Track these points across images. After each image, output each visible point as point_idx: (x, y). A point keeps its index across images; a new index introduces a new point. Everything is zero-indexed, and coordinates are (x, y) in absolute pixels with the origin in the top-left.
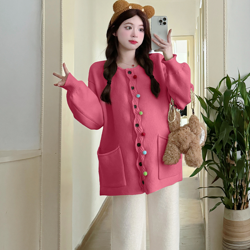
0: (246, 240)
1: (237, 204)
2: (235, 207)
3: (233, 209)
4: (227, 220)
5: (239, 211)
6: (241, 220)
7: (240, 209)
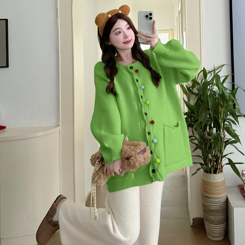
0: (221, 196)
1: (214, 169)
2: (212, 171)
3: (210, 173)
4: (205, 181)
5: (215, 175)
6: (217, 181)
7: (216, 173)
